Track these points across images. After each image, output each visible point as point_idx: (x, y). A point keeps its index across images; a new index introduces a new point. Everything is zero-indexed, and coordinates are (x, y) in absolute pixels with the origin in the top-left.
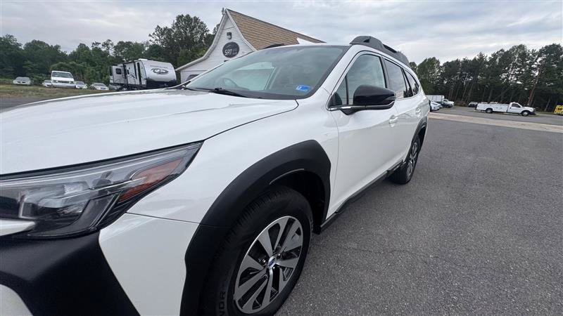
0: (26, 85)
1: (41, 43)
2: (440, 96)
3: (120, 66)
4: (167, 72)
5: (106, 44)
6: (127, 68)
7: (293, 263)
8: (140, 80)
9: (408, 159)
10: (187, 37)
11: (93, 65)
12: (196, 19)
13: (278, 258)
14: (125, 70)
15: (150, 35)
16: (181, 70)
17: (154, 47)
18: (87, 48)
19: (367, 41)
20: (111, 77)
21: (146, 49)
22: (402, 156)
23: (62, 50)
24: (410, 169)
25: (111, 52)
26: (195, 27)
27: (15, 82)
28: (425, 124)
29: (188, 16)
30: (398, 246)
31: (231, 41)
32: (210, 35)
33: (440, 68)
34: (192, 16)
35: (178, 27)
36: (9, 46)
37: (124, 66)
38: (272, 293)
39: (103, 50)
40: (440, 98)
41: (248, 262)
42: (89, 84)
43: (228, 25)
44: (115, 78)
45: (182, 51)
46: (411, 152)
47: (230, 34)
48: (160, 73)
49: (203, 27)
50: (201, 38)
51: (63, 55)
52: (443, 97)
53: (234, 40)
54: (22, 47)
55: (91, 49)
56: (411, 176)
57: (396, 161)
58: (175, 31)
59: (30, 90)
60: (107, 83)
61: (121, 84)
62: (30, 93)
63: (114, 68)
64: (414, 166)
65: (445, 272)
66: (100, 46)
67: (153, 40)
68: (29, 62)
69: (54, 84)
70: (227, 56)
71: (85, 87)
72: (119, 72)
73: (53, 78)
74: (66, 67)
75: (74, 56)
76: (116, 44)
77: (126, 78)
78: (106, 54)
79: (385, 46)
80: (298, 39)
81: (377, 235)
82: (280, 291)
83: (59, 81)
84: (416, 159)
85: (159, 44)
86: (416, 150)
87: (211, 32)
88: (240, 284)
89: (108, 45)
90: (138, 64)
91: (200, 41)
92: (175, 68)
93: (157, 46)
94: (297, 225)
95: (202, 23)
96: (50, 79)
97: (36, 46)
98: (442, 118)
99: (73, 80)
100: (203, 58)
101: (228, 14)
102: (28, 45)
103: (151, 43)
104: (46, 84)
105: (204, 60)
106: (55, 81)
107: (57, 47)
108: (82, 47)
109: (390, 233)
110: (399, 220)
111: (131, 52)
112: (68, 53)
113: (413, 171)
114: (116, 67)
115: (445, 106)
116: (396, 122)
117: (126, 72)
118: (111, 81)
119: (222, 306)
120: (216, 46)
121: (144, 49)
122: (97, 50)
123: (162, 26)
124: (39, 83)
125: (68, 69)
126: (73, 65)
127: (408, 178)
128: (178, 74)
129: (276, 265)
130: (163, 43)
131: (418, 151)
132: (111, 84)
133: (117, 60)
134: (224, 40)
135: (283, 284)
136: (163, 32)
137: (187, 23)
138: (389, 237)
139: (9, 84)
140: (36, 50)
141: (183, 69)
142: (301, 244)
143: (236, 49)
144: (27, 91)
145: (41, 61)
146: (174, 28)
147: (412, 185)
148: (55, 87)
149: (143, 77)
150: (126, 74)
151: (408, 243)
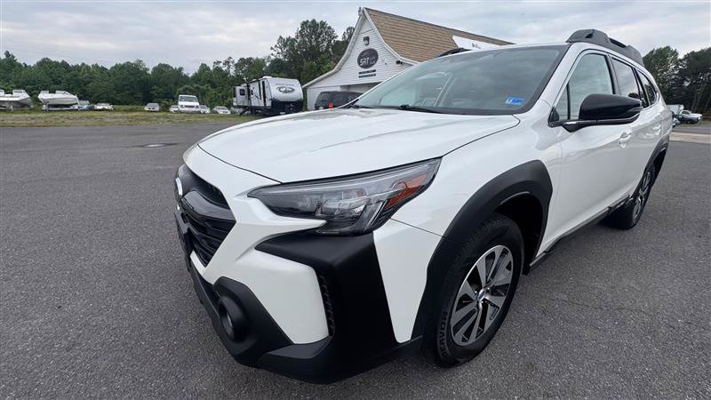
0: (155, 112)
1: (166, 66)
2: (677, 106)
3: (243, 86)
4: (293, 90)
5: (227, 63)
6: (251, 89)
7: (499, 301)
8: (265, 101)
9: (636, 195)
10: (312, 46)
11: (214, 86)
12: (323, 24)
13: (488, 291)
14: (249, 90)
15: (272, 48)
16: (308, 86)
17: (277, 61)
18: (208, 69)
19: (590, 36)
20: (235, 99)
21: (268, 65)
22: (629, 189)
23: (185, 72)
24: (637, 207)
25: (232, 71)
26: (321, 33)
27: (146, 108)
28: (666, 145)
29: (314, 21)
30: (627, 304)
31: (369, 47)
32: (338, 42)
33: (677, 62)
34: (318, 21)
35: (302, 36)
36: (139, 72)
37: (248, 86)
38: (479, 330)
39: (224, 69)
40: (678, 109)
41: (465, 287)
42: (212, 108)
43: (366, 28)
44: (239, 100)
45: (306, 64)
46: (641, 185)
47: (367, 39)
48: (285, 92)
49: (330, 33)
50: (328, 47)
51: (186, 77)
52: (682, 107)
53: (372, 45)
54: (150, 72)
55: (212, 69)
56: (638, 219)
57: (619, 197)
58: (298, 40)
59: (161, 116)
60: (229, 106)
61: (244, 107)
62: (162, 119)
63: (238, 88)
64: (643, 205)
65: (705, 342)
66: (221, 65)
67: (275, 53)
68: (155, 87)
69: (181, 109)
70: (362, 67)
71: (208, 111)
72: (242, 93)
73: (180, 103)
74: (190, 90)
75: (197, 78)
76: (236, 62)
77: (249, 99)
78: (227, 73)
79: (611, 40)
80: (455, 38)
81: (594, 288)
82: (485, 330)
83: (186, 106)
84: (647, 195)
85: (282, 57)
86: (647, 182)
87: (340, 39)
88: (457, 310)
89: (228, 62)
90: (263, 83)
91: (327, 51)
92: (302, 85)
93: (279, 60)
94: (509, 257)
95: (329, 28)
96: (177, 104)
97: (162, 69)
98: (682, 139)
99: (198, 104)
100: (334, 70)
101: (365, 14)
102: (155, 69)
103: (273, 57)
104: (172, 109)
105: (335, 73)
106: (182, 106)
107: (181, 69)
108: (204, 68)
109: (612, 287)
110: (624, 273)
111: (253, 69)
112: (190, 76)
113: (641, 211)
114: (240, 88)
115: (683, 121)
116: (627, 142)
117: (250, 93)
118: (235, 104)
119: (443, 326)
120: (349, 56)
121: (265, 65)
122: (218, 70)
123: (285, 37)
124: (165, 108)
125: (192, 92)
126: (197, 88)
127: (634, 221)
128: (304, 91)
129: (484, 300)
130: (285, 56)
131: (651, 185)
132: (235, 107)
133: (239, 80)
134: (359, 47)
135: (488, 323)
136: (286, 43)
137: (314, 29)
138: (612, 293)
139: (140, 111)
140: (162, 73)
141: (311, 85)
142: (509, 281)
143: (374, 58)
144: (158, 117)
145: (166, 85)
146: (297, 37)
147: (639, 232)
148: (181, 112)
149: (268, 97)
150: (249, 95)
151: (642, 302)
